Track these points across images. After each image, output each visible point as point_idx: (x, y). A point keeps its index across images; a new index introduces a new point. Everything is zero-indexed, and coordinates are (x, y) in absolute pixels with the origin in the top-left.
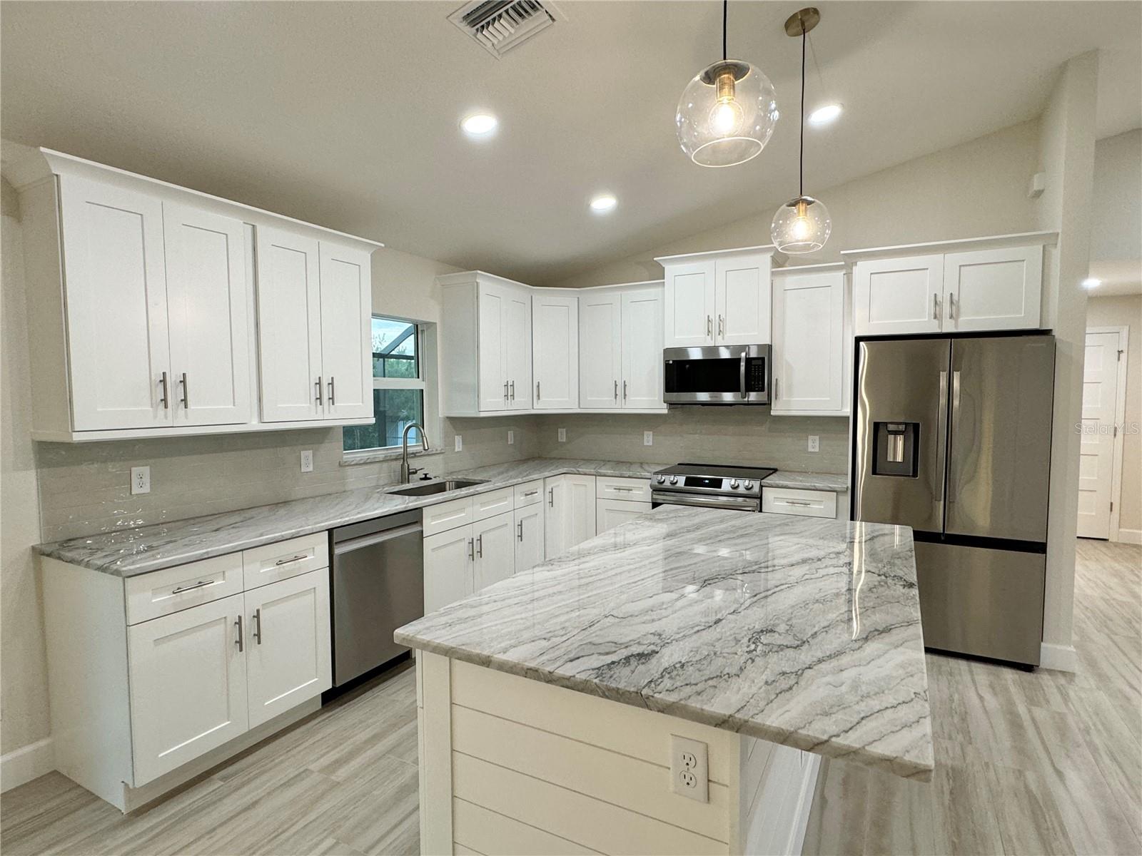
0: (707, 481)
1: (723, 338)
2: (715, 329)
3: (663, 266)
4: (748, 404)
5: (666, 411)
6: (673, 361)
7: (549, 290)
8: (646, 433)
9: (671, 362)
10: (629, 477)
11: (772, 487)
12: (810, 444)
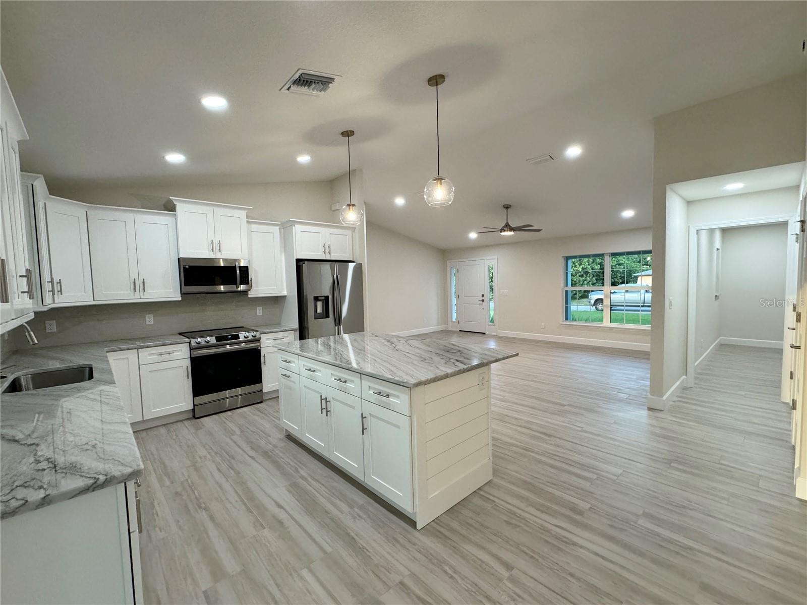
0: (230, 337)
1: (221, 254)
2: (216, 247)
3: (175, 203)
4: (240, 292)
5: (180, 299)
6: (189, 266)
7: (72, 202)
8: (147, 316)
9: (187, 267)
10: (171, 344)
11: (265, 333)
12: (258, 311)
